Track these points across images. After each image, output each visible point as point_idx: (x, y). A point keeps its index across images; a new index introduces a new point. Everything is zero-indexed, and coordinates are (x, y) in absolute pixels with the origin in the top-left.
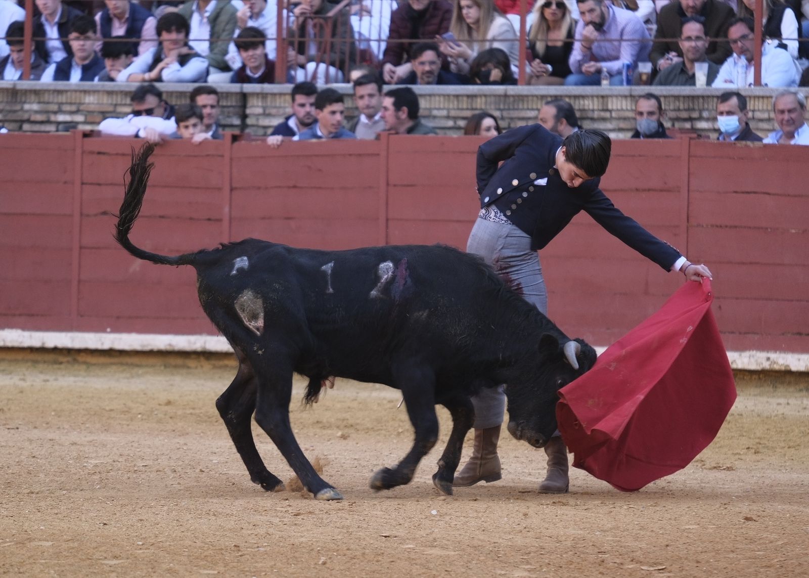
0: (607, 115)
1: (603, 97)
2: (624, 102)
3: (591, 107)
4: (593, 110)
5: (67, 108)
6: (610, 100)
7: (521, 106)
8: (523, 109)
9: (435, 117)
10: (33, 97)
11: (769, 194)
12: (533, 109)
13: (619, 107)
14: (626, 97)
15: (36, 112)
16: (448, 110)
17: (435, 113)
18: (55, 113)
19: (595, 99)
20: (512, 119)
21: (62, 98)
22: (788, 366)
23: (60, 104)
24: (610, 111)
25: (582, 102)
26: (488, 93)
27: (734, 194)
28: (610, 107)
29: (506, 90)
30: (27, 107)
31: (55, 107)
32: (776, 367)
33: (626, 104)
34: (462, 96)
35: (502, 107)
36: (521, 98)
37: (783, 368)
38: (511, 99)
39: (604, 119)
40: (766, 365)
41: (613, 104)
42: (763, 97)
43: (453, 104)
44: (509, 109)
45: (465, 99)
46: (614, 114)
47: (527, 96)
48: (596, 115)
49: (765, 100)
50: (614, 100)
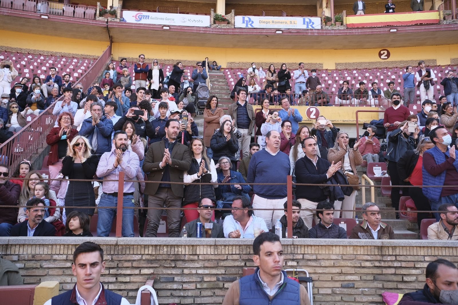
0: (196, 257)
1: (193, 246)
2: (209, 249)
3: (183, 253)
4: (185, 255)
6: (198, 248)
7: (128, 252)
9: (55, 260)
12: (137, 254)
13: (205, 253)
14: (211, 246)
17: (55, 257)
19: (187, 247)
24: (198, 255)
25: (176, 249)
28: (198, 253)
33: (210, 251)
36: (128, 246)
38: (120, 247)
39: (193, 261)
41: (200, 251)
42: (311, 246)
44: (118, 254)
46: (200, 257)
48: (187, 258)
49: (313, 248)
50: (202, 248)
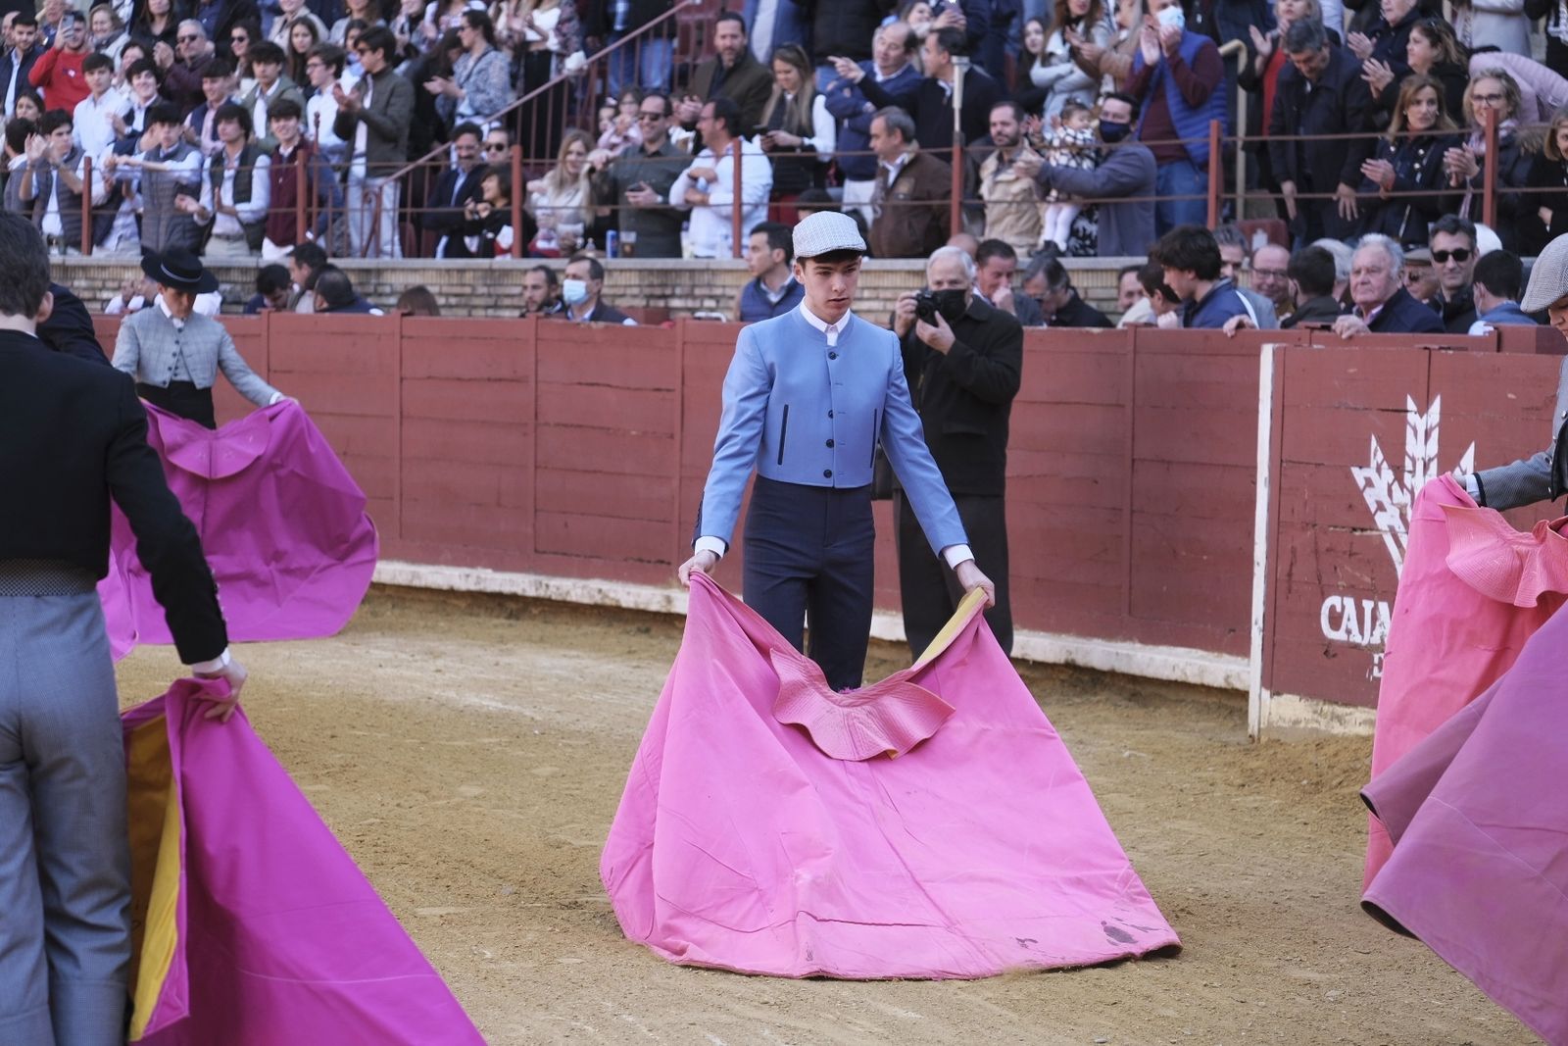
5: (110, 284)
8: (507, 285)
10: (81, 274)
11: (609, 386)
15: (85, 289)
16: (441, 286)
18: (101, 290)
20: (498, 296)
21: (105, 274)
22: (618, 601)
23: (104, 281)
26: (475, 267)
27: (579, 387)
29: (491, 264)
30: (76, 283)
31: (99, 284)
32: (608, 602)
34: (453, 270)
35: (488, 282)
37: (614, 603)
38: (497, 274)
40: (598, 599)
43: (445, 280)
44: (495, 285)
45: (455, 273)
47: (511, 271)
